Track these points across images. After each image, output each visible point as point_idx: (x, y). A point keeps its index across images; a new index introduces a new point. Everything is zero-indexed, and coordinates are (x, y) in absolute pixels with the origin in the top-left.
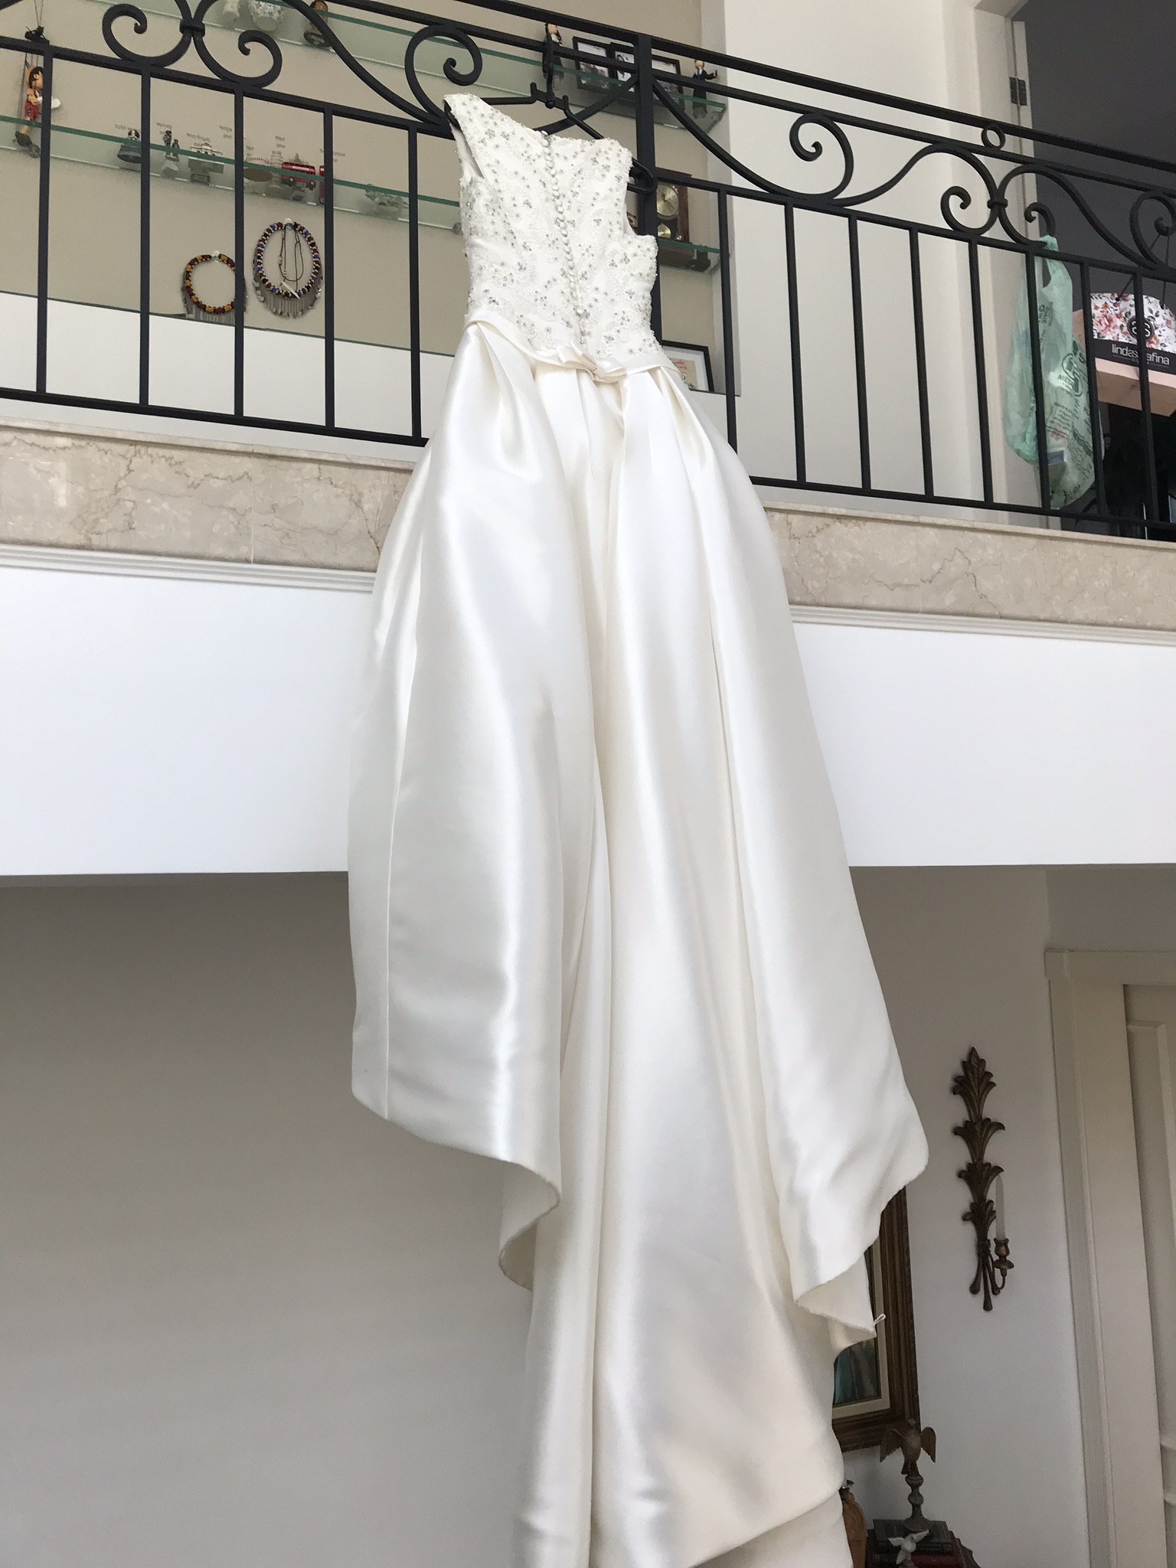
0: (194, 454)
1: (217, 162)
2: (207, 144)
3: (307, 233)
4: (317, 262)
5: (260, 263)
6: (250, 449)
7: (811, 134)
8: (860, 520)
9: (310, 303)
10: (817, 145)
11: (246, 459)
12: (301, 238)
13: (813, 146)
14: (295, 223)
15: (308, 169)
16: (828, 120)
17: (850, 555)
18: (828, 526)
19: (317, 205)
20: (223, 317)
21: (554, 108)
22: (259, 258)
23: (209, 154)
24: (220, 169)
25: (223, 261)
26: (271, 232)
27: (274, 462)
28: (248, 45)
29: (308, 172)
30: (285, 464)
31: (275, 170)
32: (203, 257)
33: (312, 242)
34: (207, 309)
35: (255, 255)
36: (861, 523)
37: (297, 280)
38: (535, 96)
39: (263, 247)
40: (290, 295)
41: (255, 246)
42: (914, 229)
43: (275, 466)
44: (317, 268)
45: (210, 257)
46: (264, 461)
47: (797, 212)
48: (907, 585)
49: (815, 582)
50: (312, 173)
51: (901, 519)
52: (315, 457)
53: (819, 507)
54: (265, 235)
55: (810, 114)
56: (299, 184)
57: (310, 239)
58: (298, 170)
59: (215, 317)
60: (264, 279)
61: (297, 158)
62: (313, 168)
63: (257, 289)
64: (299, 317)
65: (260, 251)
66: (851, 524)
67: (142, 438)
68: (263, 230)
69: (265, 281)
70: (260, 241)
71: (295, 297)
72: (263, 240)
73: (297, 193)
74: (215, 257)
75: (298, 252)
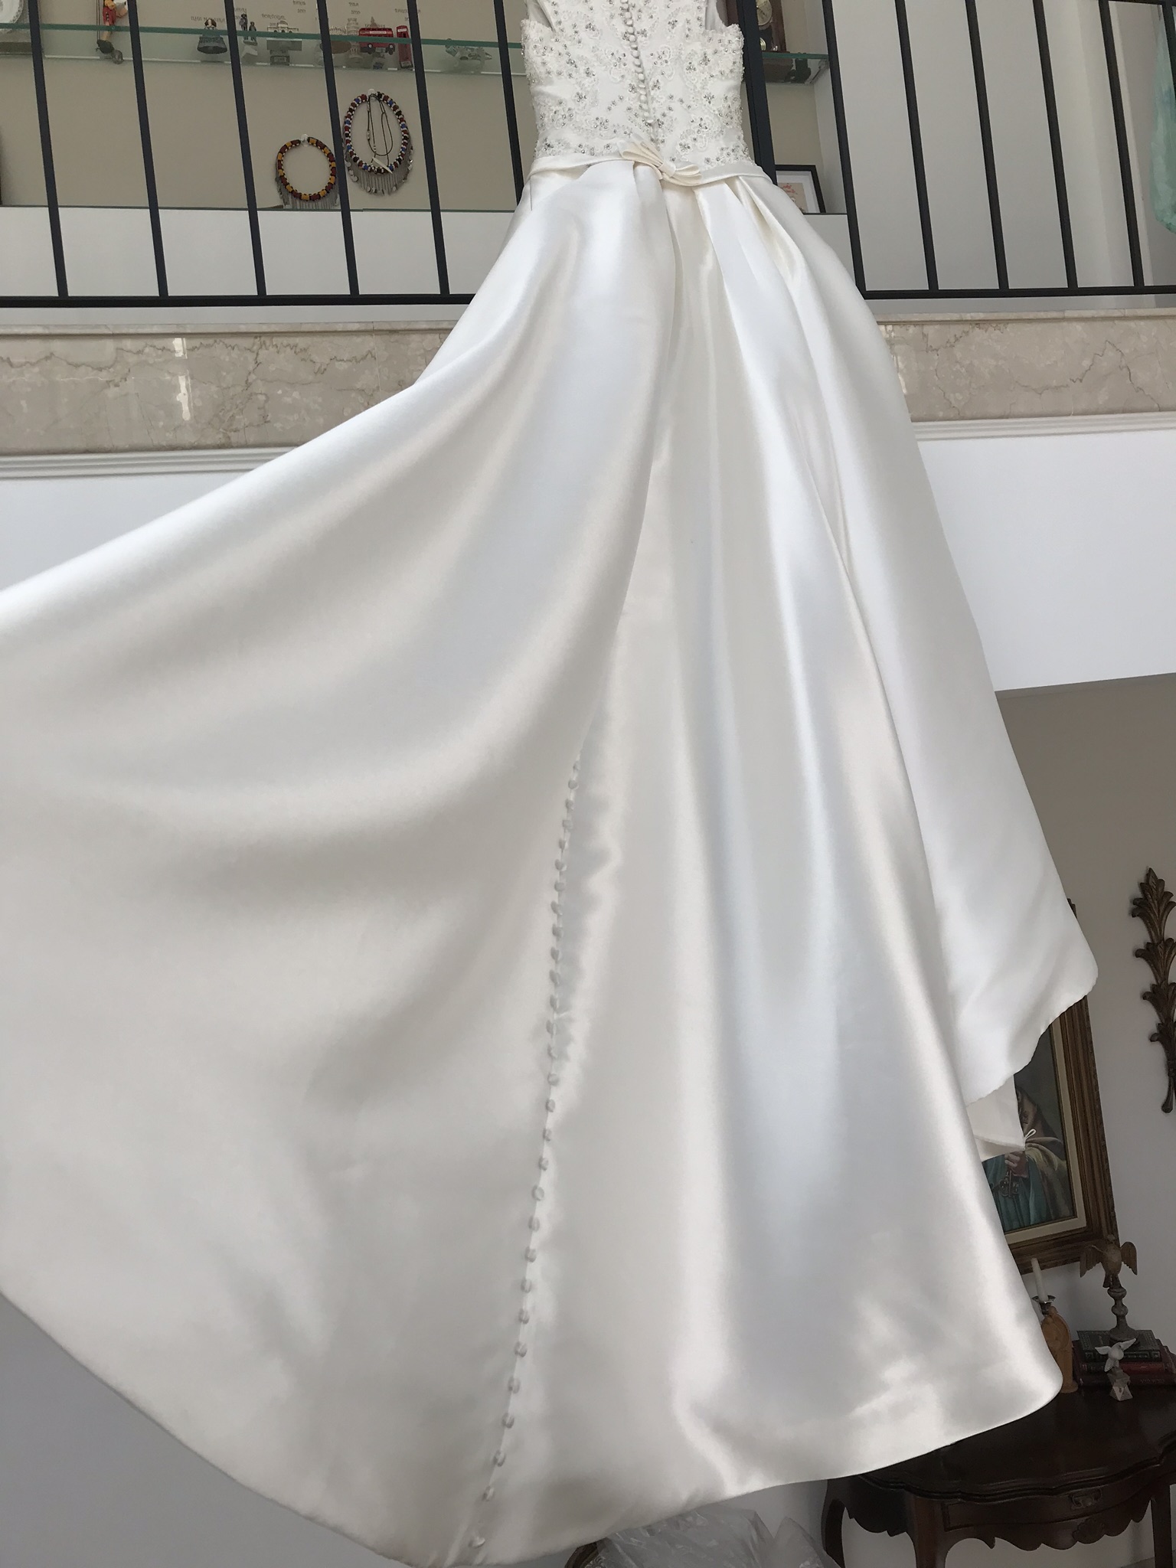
0: (317, 339)
1: (295, 40)
3: (391, 102)
4: (405, 132)
5: (348, 141)
6: (370, 327)
8: (1000, 323)
9: (403, 177)
11: (368, 338)
12: (386, 108)
14: (379, 93)
15: (385, 32)
17: (993, 362)
18: (967, 333)
20: (320, 203)
22: (347, 135)
23: (286, 32)
25: (312, 144)
26: (356, 106)
27: (396, 337)
29: (385, 35)
30: (407, 338)
31: (352, 38)
32: (292, 142)
33: (397, 111)
34: (302, 197)
37: (387, 154)
39: (350, 124)
40: (383, 171)
43: (397, 341)
44: (405, 138)
45: (299, 142)
46: (386, 337)
48: (1057, 388)
50: (388, 35)
51: (1045, 317)
52: (434, 326)
53: (956, 314)
54: (351, 110)
56: (378, 50)
57: (396, 108)
58: (376, 35)
59: (312, 205)
60: (354, 158)
61: (373, 23)
62: (390, 30)
64: (391, 191)
65: (347, 129)
66: (991, 328)
67: (265, 329)
68: (348, 106)
69: (356, 159)
70: (346, 117)
71: (388, 172)
72: (349, 116)
73: (377, 60)
74: (307, 141)
75: (385, 122)
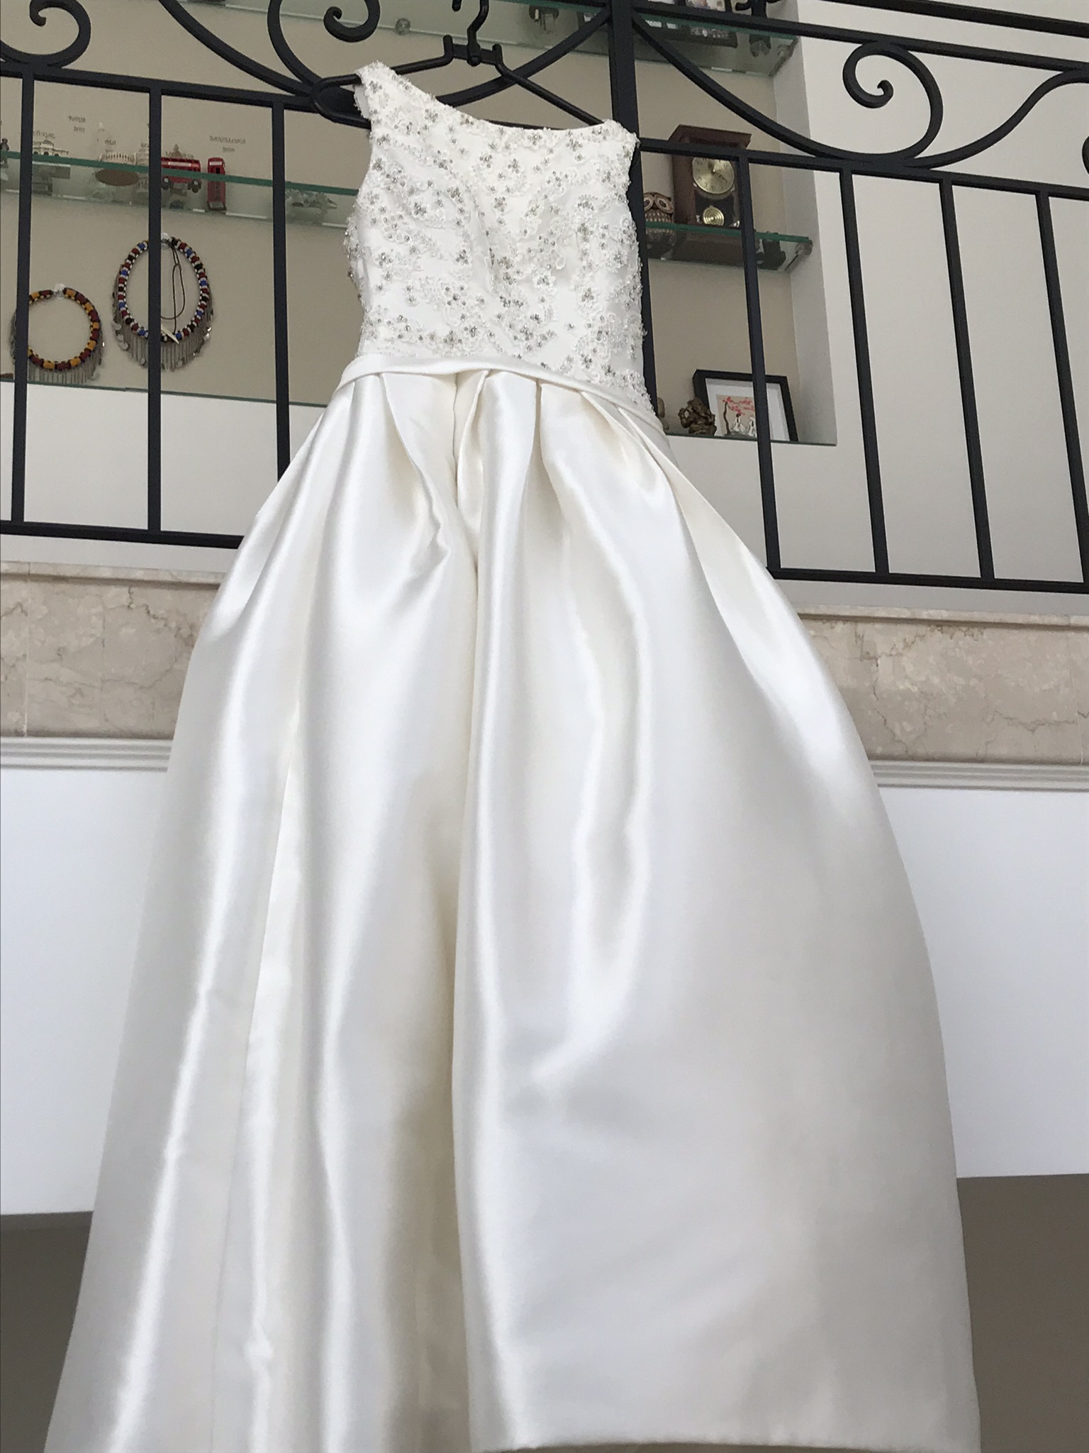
1: (60, 165)
2: (47, 142)
3: (190, 252)
4: (204, 291)
5: (122, 297)
7: (873, 70)
8: (973, 627)
9: (195, 349)
10: (884, 85)
12: (182, 258)
13: (880, 86)
14: (173, 239)
15: (190, 165)
16: (900, 49)
17: (961, 681)
18: (921, 638)
19: (206, 211)
20: (69, 375)
21: (481, 64)
22: (121, 289)
23: (50, 154)
24: (65, 174)
25: (70, 297)
26: (139, 253)
27: (60, 587)
28: (42, 14)
29: (190, 169)
30: (78, 589)
32: (41, 293)
33: (197, 263)
34: (45, 365)
35: (116, 286)
36: (975, 631)
37: (175, 318)
38: (452, 51)
39: (128, 275)
40: (166, 339)
41: (115, 274)
42: (1043, 193)
43: (64, 592)
44: (204, 299)
45: (50, 293)
46: (48, 586)
47: (857, 180)
48: (1058, 723)
49: (905, 724)
50: (195, 169)
52: (122, 575)
53: (906, 610)
54: (130, 258)
55: (870, 44)
56: (177, 186)
57: (195, 259)
58: (173, 167)
59: (58, 376)
60: (127, 319)
61: (177, 152)
62: (197, 162)
63: (117, 333)
64: (178, 368)
65: (122, 281)
66: (959, 634)
68: (127, 252)
69: (129, 321)
70: (123, 266)
71: (173, 341)
72: (127, 265)
73: (176, 197)
74: (58, 292)
75: (177, 276)
